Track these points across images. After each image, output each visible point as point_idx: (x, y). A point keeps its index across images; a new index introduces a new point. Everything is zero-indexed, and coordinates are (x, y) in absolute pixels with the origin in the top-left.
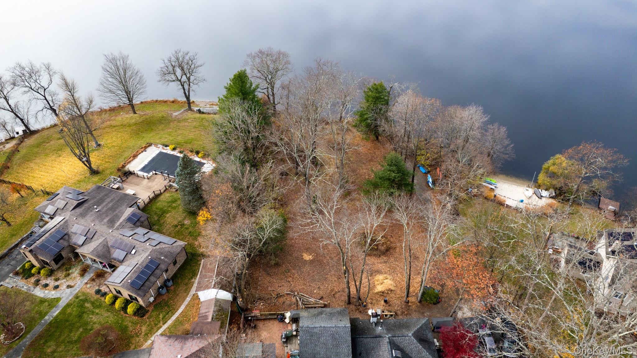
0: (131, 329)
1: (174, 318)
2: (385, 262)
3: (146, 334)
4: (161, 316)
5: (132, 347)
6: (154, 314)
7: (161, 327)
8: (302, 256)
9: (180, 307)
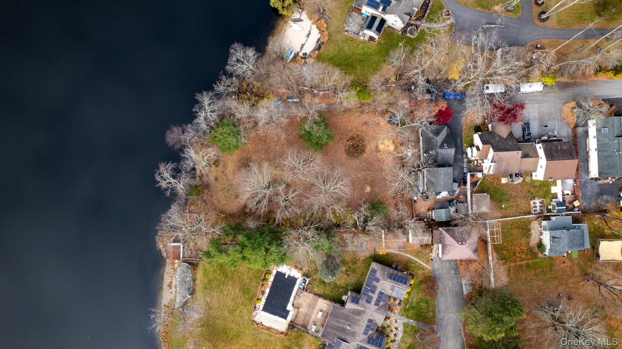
0: (420, 279)
1: (414, 258)
2: (369, 142)
3: (424, 270)
4: (413, 265)
5: (431, 274)
6: (411, 269)
7: (419, 264)
8: (367, 192)
9: (407, 257)
